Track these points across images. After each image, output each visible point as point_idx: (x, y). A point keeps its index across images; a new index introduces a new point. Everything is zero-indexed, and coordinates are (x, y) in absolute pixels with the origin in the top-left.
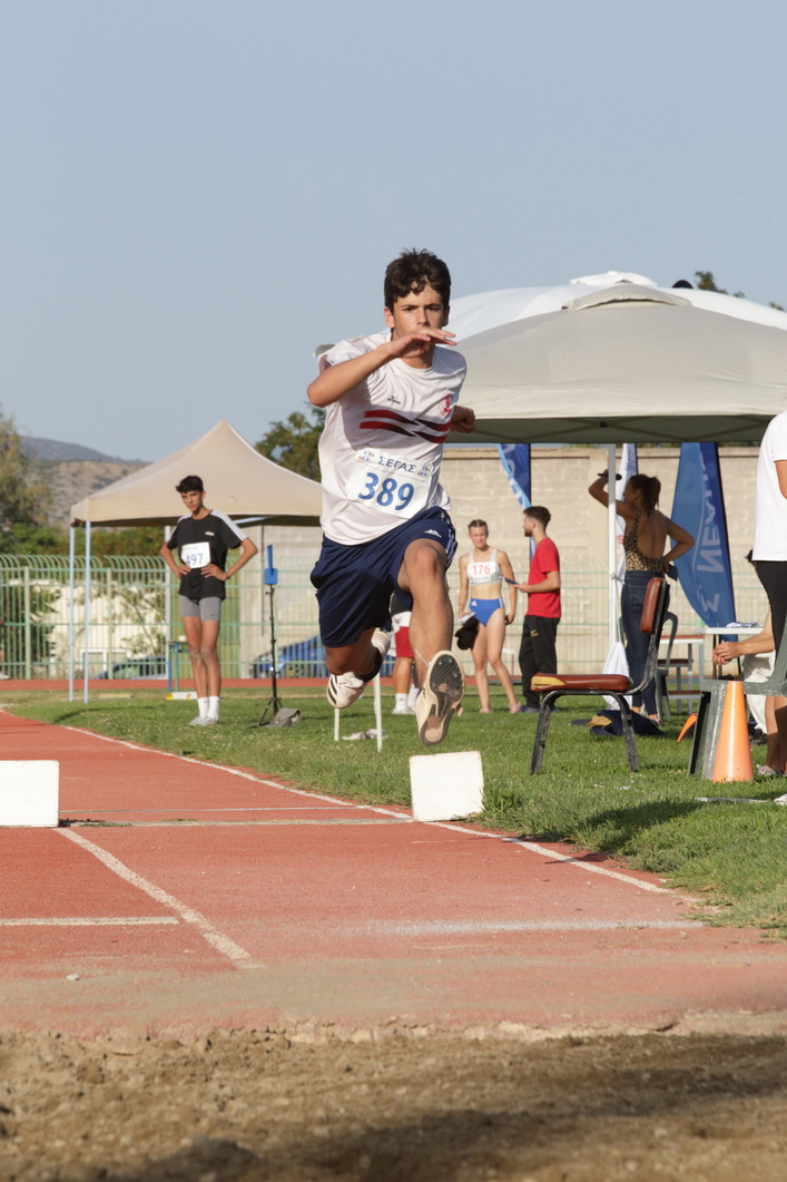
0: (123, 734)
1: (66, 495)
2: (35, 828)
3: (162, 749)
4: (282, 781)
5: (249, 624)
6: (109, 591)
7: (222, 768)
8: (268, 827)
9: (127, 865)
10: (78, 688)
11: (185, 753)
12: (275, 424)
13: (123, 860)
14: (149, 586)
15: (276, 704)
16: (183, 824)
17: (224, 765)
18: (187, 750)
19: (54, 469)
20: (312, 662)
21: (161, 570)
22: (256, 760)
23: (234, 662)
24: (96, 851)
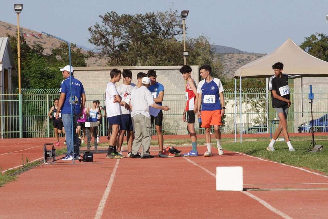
0: (257, 155)
1: (227, 66)
2: (235, 191)
3: (273, 160)
4: (320, 173)
5: (297, 113)
6: (246, 101)
7: (296, 167)
8: (320, 191)
9: (272, 206)
10: (238, 137)
11: (282, 162)
12: (306, 38)
13: (270, 204)
14: (261, 99)
15: (314, 143)
16: (288, 190)
17: (297, 167)
18: (283, 161)
19: (223, 56)
20: (321, 127)
21: (265, 93)
22: (309, 165)
23: (292, 127)
24: (259, 200)
